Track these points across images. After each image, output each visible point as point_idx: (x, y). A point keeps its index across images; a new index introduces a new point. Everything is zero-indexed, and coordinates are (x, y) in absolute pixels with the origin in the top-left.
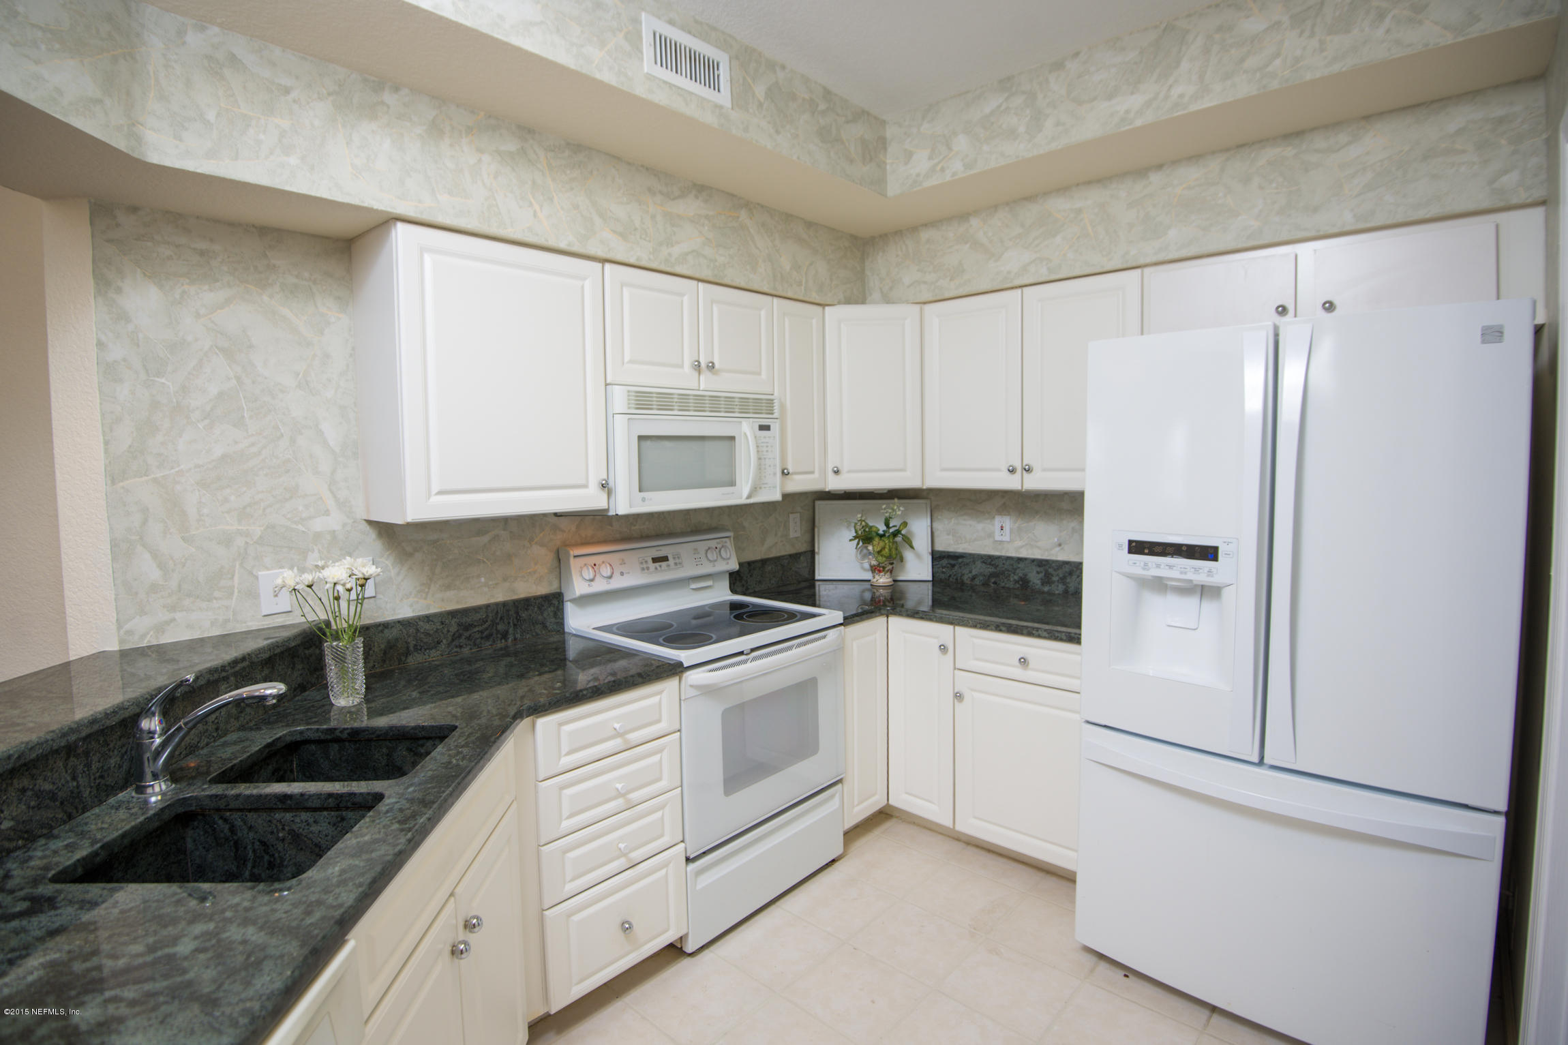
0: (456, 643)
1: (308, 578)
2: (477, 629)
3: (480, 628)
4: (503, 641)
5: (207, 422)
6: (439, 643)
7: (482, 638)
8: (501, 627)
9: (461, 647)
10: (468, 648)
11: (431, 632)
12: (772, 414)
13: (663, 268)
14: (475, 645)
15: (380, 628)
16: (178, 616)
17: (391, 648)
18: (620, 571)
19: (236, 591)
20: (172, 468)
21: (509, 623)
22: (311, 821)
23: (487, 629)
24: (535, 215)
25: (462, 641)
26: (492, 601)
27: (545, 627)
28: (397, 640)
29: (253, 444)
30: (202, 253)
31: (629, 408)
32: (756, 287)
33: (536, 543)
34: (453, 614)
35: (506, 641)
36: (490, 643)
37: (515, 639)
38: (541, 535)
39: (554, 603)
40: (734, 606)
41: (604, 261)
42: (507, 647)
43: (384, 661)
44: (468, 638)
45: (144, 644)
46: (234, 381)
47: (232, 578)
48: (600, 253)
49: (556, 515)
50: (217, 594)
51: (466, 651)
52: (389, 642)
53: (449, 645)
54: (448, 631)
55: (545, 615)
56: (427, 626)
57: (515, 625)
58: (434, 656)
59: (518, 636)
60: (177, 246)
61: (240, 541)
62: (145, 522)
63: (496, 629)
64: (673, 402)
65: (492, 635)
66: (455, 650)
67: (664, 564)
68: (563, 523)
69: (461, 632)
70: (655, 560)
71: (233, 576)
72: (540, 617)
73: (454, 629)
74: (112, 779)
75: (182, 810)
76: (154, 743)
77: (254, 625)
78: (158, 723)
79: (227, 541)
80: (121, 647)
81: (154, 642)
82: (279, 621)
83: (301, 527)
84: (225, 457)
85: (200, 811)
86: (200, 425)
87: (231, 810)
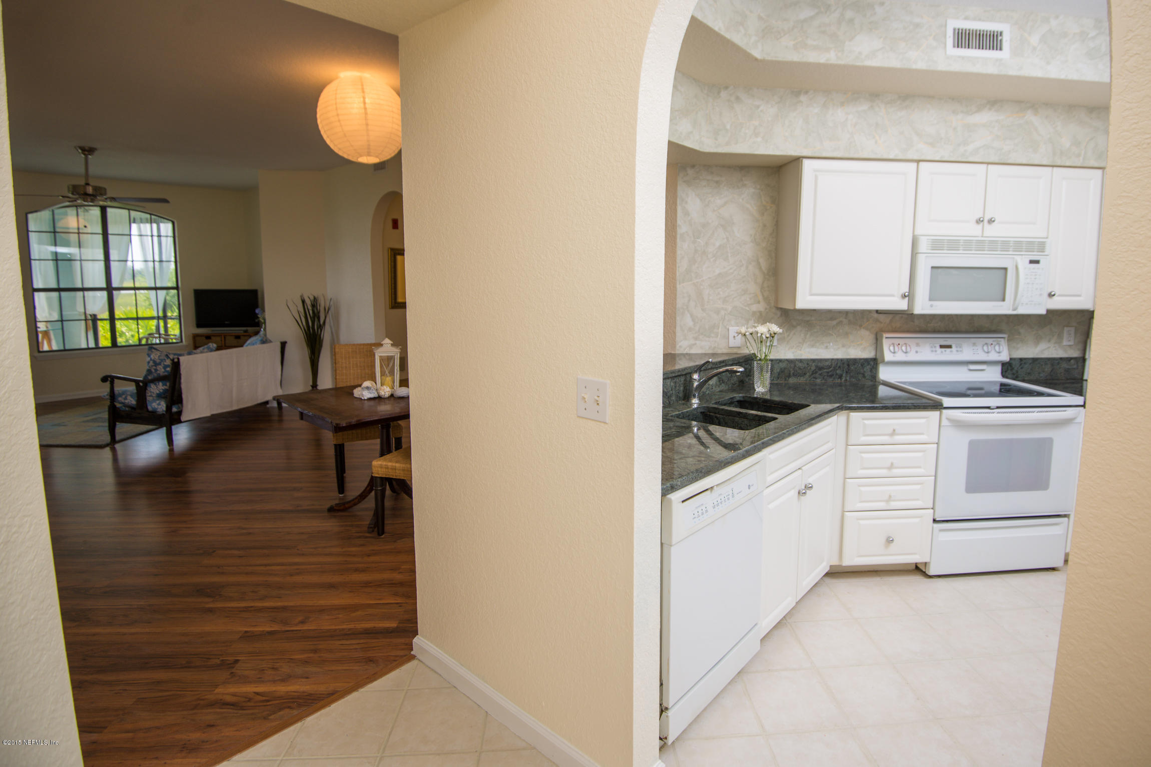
0: (814, 375)
1: (751, 330)
2: (825, 371)
3: (827, 370)
4: (839, 380)
5: (714, 258)
6: (805, 374)
7: (828, 376)
8: (839, 372)
9: (816, 378)
10: (820, 379)
11: (802, 368)
12: (1043, 252)
13: (960, 159)
14: (824, 379)
15: (778, 361)
16: (698, 342)
17: (782, 372)
18: (915, 351)
19: (719, 334)
20: (700, 278)
21: (843, 370)
22: (748, 425)
23: (831, 371)
24: (876, 142)
25: (817, 375)
26: (835, 357)
27: (864, 376)
28: (785, 368)
29: (731, 269)
30: (717, 182)
31: (928, 249)
32: (1036, 162)
33: (863, 328)
34: (814, 360)
35: (841, 380)
36: (832, 379)
37: (846, 380)
38: (867, 323)
39: (873, 363)
40: (1002, 385)
41: (918, 161)
42: (841, 383)
43: (778, 378)
44: (821, 374)
45: (685, 352)
46: (726, 240)
47: (718, 329)
48: (916, 158)
49: (877, 311)
50: (713, 335)
51: (818, 381)
52: (781, 369)
53: (810, 376)
54: (810, 369)
55: (865, 370)
56: (800, 364)
57: (847, 372)
58: (802, 380)
59: (848, 378)
60: (708, 180)
61: (723, 313)
62: (689, 301)
63: (836, 372)
64: (959, 245)
65: (833, 375)
66: (813, 379)
67: (948, 350)
68: (882, 317)
69: (817, 370)
70: (941, 347)
71: (719, 328)
72: (862, 370)
73: (813, 368)
74: (681, 395)
75: (703, 411)
76: (696, 384)
77: (725, 351)
78: (697, 377)
79: (717, 312)
80: (677, 352)
81: (689, 352)
82: (735, 351)
83: (747, 308)
84: (720, 274)
85: (709, 413)
86: (712, 260)
87: (720, 414)
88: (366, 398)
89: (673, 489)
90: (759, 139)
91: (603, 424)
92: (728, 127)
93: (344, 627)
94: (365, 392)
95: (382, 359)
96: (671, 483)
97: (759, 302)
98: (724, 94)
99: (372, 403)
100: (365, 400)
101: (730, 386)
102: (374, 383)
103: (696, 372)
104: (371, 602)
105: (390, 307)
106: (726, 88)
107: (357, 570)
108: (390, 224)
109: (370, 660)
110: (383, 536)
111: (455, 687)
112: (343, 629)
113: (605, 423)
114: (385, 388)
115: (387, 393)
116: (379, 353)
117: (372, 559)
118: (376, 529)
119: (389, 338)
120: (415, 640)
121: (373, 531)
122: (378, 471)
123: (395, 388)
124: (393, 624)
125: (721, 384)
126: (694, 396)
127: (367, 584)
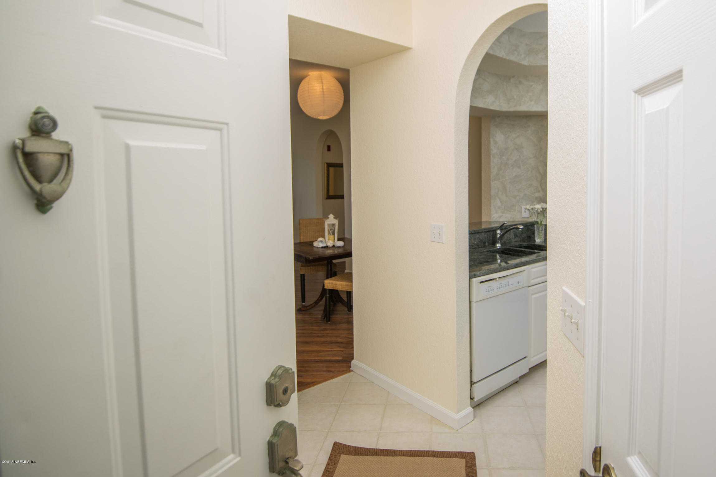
1: (532, 207)
16: (504, 215)
19: (516, 210)
20: (504, 178)
29: (522, 173)
30: (513, 125)
45: (496, 220)
46: (519, 157)
50: (512, 210)
60: (508, 124)
61: (518, 198)
62: (499, 191)
71: (516, 206)
74: (491, 242)
75: (502, 250)
76: (498, 236)
77: (520, 220)
78: (499, 232)
79: (515, 197)
80: (492, 220)
81: (498, 220)
82: (526, 219)
83: (532, 195)
84: (516, 176)
85: (505, 251)
86: (511, 168)
87: (511, 252)
88: (320, 247)
89: (475, 276)
90: (533, 103)
91: (442, 244)
92: (515, 97)
93: (316, 358)
94: (319, 244)
95: (329, 225)
96: (474, 273)
97: (539, 192)
98: (512, 80)
99: (323, 249)
100: (320, 248)
101: (522, 239)
102: (324, 239)
103: (498, 229)
104: (328, 349)
105: (325, 198)
106: (514, 77)
107: (318, 337)
108: (326, 148)
109: (330, 371)
110: (329, 323)
111: (372, 382)
112: (316, 359)
113: (443, 243)
114: (330, 241)
115: (331, 244)
116: (327, 222)
117: (325, 332)
118: (326, 319)
119: (332, 214)
120: (353, 362)
121: (324, 320)
122: (328, 285)
123: (335, 242)
124: (340, 358)
125: (515, 238)
126: (498, 243)
127: (324, 342)
